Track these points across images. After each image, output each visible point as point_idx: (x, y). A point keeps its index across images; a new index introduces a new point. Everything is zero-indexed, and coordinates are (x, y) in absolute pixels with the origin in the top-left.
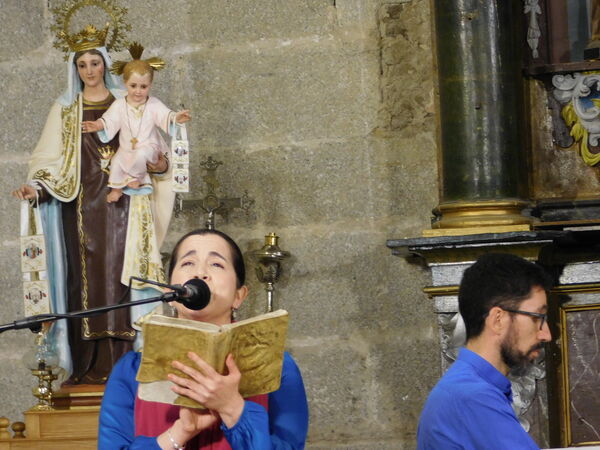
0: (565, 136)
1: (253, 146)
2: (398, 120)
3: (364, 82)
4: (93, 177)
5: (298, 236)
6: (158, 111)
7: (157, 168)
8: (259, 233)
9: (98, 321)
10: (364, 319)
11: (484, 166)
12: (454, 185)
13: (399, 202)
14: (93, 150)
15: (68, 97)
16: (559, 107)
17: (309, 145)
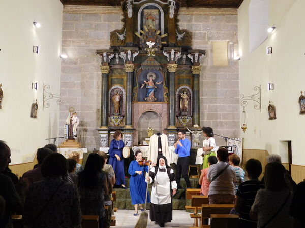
0: (111, 121)
1: (85, 120)
2: (97, 119)
3: (95, 115)
4: (71, 123)
5: (88, 128)
6: (77, 118)
7: (76, 122)
8: (85, 127)
9: (70, 134)
10: (94, 135)
11: (104, 123)
12: (102, 125)
13: (97, 126)
14: (71, 120)
15: (69, 116)
16: (111, 119)
17: (90, 120)
